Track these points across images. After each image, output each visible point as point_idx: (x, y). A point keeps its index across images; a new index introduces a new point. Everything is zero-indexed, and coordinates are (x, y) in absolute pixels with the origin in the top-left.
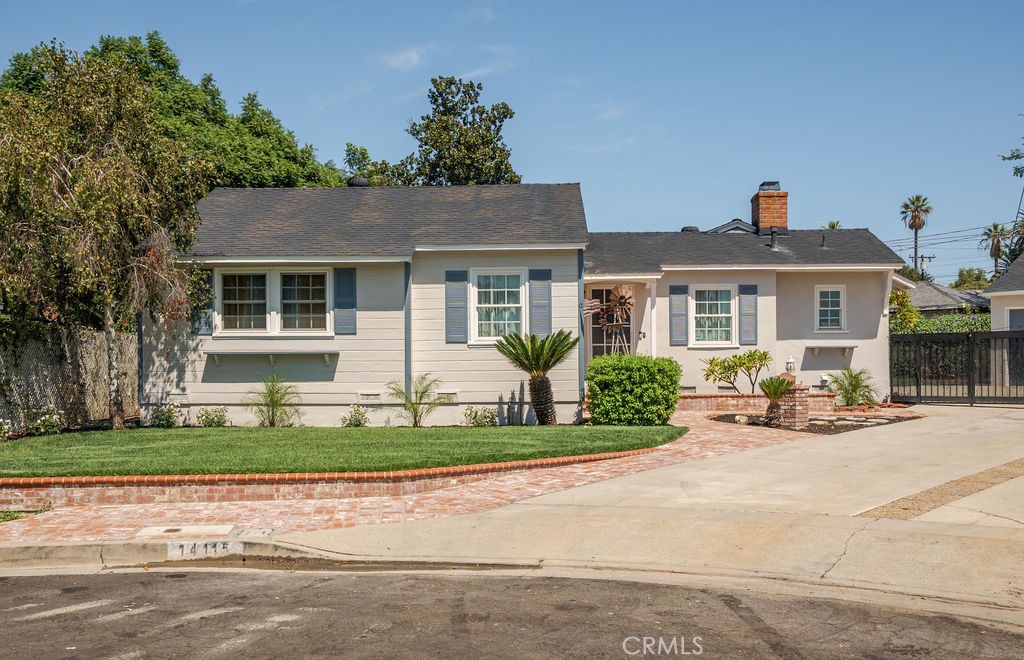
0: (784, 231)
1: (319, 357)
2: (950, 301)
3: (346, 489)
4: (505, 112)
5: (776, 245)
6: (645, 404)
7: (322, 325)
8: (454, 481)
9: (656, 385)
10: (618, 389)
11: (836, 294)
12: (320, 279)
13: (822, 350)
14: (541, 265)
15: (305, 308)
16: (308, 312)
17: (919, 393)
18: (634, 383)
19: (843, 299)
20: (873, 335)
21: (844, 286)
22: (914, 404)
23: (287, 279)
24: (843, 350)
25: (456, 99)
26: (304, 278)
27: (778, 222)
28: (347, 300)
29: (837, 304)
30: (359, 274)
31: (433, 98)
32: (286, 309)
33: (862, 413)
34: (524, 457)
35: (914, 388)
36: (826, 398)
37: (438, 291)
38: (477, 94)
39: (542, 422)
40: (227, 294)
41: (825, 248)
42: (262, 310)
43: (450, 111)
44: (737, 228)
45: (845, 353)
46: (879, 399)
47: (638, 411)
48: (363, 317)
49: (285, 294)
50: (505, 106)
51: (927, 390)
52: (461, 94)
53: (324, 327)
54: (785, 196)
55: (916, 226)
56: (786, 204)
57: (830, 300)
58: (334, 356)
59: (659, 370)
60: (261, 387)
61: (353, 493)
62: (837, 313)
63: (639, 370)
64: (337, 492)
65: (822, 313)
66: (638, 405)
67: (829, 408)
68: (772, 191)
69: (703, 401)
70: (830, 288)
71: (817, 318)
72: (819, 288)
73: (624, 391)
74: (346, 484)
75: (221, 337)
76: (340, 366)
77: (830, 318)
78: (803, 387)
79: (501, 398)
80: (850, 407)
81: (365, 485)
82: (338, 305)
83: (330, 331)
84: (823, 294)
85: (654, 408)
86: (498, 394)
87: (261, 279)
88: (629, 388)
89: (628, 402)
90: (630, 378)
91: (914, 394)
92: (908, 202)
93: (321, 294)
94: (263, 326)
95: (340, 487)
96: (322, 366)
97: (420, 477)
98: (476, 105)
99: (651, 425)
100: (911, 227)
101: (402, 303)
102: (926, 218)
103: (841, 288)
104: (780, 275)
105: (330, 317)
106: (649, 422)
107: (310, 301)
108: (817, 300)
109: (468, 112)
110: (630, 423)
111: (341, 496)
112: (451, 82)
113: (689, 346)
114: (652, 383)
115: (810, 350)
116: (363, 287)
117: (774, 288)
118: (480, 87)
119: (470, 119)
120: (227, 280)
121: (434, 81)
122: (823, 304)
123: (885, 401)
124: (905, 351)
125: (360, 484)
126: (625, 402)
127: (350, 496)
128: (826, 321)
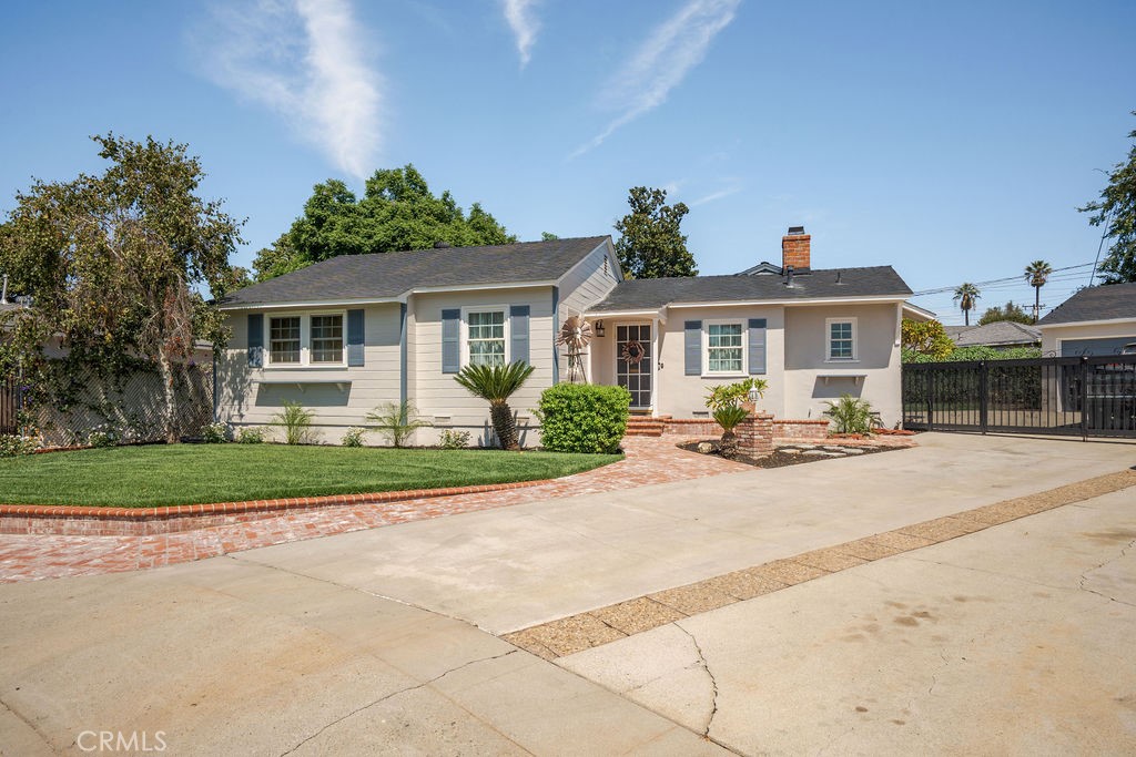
0: (806, 271)
1: (333, 385)
2: (1028, 337)
3: (93, 526)
4: (682, 210)
5: (791, 283)
6: (585, 432)
7: (339, 358)
8: (231, 519)
9: (594, 414)
10: (560, 417)
11: (848, 326)
12: (338, 319)
13: (832, 379)
14: (520, 302)
15: (329, 344)
16: (331, 348)
17: (930, 419)
18: (573, 412)
19: (854, 331)
20: (885, 365)
21: (855, 318)
22: (926, 431)
23: (315, 321)
24: (854, 378)
25: (648, 202)
26: (328, 319)
27: (800, 264)
28: (358, 338)
29: (849, 335)
30: (366, 313)
31: (632, 202)
32: (315, 346)
33: (856, 441)
34: (369, 489)
35: (925, 414)
36: (819, 426)
37: (437, 327)
38: (663, 198)
39: (504, 447)
40: (274, 334)
41: (840, 284)
42: (297, 346)
43: (645, 211)
44: (765, 271)
45: (856, 382)
46: (889, 426)
47: (578, 439)
48: (369, 351)
49: (314, 333)
50: (683, 205)
51: (940, 417)
52: (651, 198)
53: (341, 360)
54: (808, 239)
55: (1038, 284)
56: (808, 246)
57: (841, 332)
58: (347, 385)
59: (598, 399)
60: (281, 410)
61: (99, 530)
62: (848, 344)
63: (578, 398)
64: (85, 529)
65: (834, 344)
66: (578, 433)
67: (822, 435)
68: (798, 235)
69: (700, 426)
70: (841, 320)
71: (828, 349)
72: (830, 321)
73: (565, 419)
74: (93, 521)
75: (270, 369)
76: (352, 393)
77: (841, 349)
78: (763, 416)
79: (486, 422)
80: (843, 435)
81: (110, 523)
82: (350, 342)
83: (345, 364)
84: (835, 327)
85: (592, 436)
86: (485, 419)
87: (296, 321)
88: (568, 416)
89: (569, 429)
90: (569, 406)
91: (926, 421)
92: (1031, 266)
93: (338, 332)
94: (297, 359)
95: (87, 524)
96: (337, 393)
97: (175, 515)
98: (663, 206)
99: (592, 452)
100: (1033, 285)
101: (398, 337)
102: (1049, 277)
103: (853, 320)
104: (788, 309)
105: (345, 351)
106: (591, 450)
107: (332, 339)
108: (829, 331)
109: (657, 211)
110: (572, 449)
111: (88, 534)
112: (643, 190)
113: (703, 375)
114: (591, 411)
115: (821, 379)
116: (370, 326)
117: (782, 321)
118: (664, 192)
119: (659, 216)
120: (274, 322)
121: (632, 191)
122: (834, 336)
123: (896, 428)
124: (916, 381)
125: (105, 522)
126: (566, 431)
127: (97, 534)
128: (839, 351)
